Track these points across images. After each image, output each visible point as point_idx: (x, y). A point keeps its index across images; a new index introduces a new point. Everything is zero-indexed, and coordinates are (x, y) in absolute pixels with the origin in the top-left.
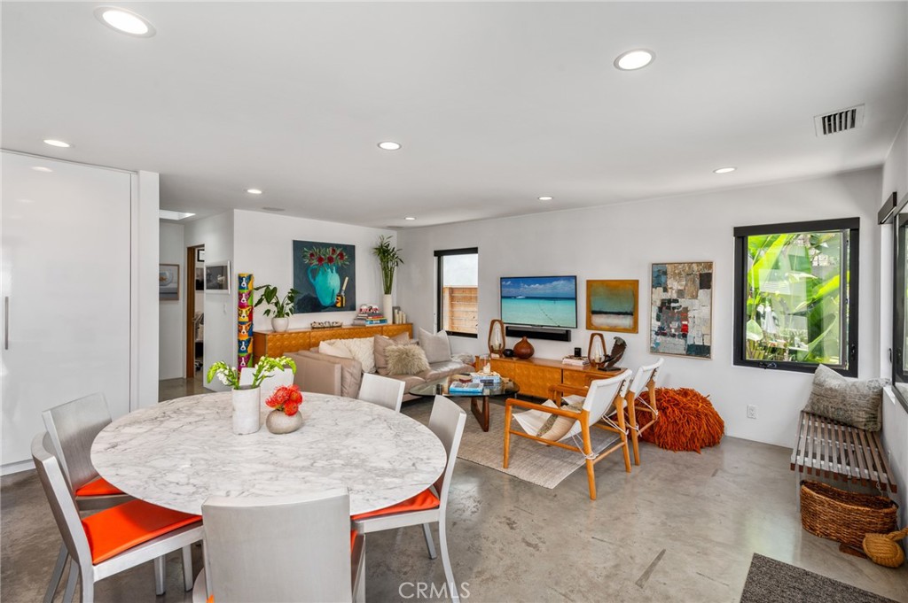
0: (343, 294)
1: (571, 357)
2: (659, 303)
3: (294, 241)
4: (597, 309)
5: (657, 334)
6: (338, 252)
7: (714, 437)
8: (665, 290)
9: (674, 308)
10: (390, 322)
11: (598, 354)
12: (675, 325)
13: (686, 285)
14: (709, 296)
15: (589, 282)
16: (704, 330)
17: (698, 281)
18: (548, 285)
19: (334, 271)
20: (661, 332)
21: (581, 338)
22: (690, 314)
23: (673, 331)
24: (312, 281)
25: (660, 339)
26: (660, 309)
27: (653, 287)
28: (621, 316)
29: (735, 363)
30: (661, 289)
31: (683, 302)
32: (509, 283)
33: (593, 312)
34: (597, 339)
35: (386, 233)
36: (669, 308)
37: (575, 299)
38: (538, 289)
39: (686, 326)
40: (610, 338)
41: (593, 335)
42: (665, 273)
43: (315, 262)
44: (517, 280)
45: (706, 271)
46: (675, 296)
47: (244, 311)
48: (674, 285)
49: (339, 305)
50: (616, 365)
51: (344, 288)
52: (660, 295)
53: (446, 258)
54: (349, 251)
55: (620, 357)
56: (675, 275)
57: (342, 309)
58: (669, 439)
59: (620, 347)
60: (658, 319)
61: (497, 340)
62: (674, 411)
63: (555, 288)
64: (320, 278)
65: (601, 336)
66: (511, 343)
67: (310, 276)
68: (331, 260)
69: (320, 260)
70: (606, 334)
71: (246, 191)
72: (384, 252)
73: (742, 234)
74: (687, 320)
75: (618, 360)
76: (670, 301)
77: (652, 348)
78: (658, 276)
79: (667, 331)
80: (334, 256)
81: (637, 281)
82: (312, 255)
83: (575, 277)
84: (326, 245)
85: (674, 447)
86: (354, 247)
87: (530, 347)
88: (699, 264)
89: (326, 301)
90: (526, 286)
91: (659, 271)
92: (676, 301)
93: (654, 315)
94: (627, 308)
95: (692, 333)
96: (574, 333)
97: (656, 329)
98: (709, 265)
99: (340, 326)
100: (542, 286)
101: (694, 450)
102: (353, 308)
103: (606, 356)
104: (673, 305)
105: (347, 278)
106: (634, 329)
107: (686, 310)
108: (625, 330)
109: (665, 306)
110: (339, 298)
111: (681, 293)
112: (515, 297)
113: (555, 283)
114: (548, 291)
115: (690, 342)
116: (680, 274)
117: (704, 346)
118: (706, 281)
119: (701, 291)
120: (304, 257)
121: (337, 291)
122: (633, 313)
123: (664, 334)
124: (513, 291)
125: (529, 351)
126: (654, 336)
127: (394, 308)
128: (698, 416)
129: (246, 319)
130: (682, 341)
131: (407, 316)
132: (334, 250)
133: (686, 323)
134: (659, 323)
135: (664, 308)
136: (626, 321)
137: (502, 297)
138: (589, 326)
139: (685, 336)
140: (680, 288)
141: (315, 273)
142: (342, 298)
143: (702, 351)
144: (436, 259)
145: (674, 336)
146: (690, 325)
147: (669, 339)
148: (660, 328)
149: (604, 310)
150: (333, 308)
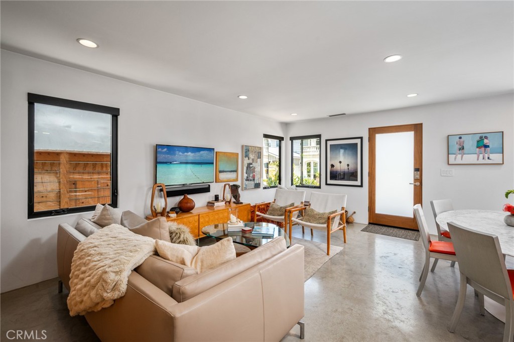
2: (246, 165)
8: (249, 159)
12: (251, 175)
13: (254, 156)
14: (260, 162)
15: (217, 153)
16: (259, 176)
17: (258, 155)
18: (198, 154)
20: (247, 180)
22: (256, 170)
23: (251, 178)
25: (247, 182)
26: (247, 168)
27: (244, 157)
28: (232, 173)
30: (247, 158)
31: (254, 165)
32: (165, 150)
33: (219, 171)
37: (213, 163)
38: (190, 156)
39: (254, 175)
42: (249, 151)
44: (172, 148)
45: (259, 151)
46: (251, 162)
48: (251, 156)
52: (246, 161)
56: (251, 152)
60: (246, 173)
61: (160, 203)
63: (201, 156)
74: (255, 172)
76: (250, 164)
77: (244, 188)
78: (246, 152)
79: (249, 178)
81: (238, 154)
83: (214, 149)
88: (258, 147)
90: (181, 153)
91: (246, 149)
92: (252, 164)
93: (245, 171)
94: (235, 169)
95: (256, 178)
96: (211, 186)
98: (260, 149)
100: (193, 154)
104: (251, 166)
106: (237, 179)
107: (255, 168)
109: (249, 167)
111: (253, 160)
112: (171, 163)
113: (202, 152)
115: (255, 182)
116: (253, 151)
117: (259, 183)
118: (260, 155)
119: (258, 159)
122: (236, 171)
123: (248, 180)
124: (169, 157)
126: (245, 182)
130: (253, 182)
134: (247, 175)
137: (156, 163)
138: (218, 180)
139: (254, 180)
140: (253, 158)
143: (258, 186)
145: (251, 180)
147: (250, 182)
148: (247, 177)
149: (225, 170)
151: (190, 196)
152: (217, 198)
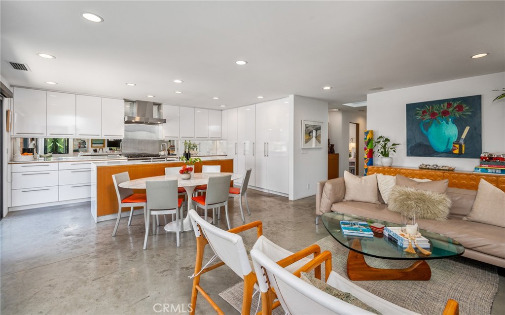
0: (462, 142)
3: (408, 105)
6: (455, 105)
19: (450, 122)
24: (425, 132)
43: (427, 117)
47: (365, 152)
49: (457, 152)
51: (463, 136)
57: (460, 155)
64: (433, 129)
67: (422, 129)
68: (445, 113)
69: (433, 115)
80: (450, 110)
82: (424, 112)
84: (441, 102)
86: (478, 96)
99: (453, 170)
105: (467, 128)
110: (457, 146)
120: (416, 114)
121: (455, 139)
129: (366, 156)
132: (449, 105)
141: (427, 126)
142: (461, 146)
150: (449, 154)
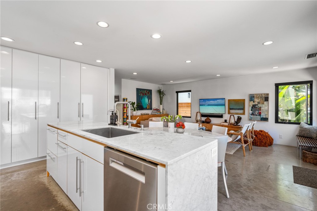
1: (224, 122)
2: (252, 106)
3: (137, 88)
4: (232, 108)
5: (251, 115)
6: (148, 92)
7: (271, 143)
8: (254, 102)
9: (257, 107)
10: (162, 113)
11: (233, 121)
12: (257, 112)
13: (260, 100)
14: (268, 104)
15: (229, 100)
16: (266, 113)
17: (264, 99)
18: (216, 101)
19: (147, 98)
20: (252, 114)
21: (226, 117)
22: (262, 109)
23: (256, 114)
24: (141, 100)
25: (252, 116)
26: (252, 108)
27: (250, 101)
29: (275, 123)
30: (252, 102)
31: (260, 105)
32: (202, 101)
33: (230, 109)
34: (232, 117)
35: (161, 86)
36: (255, 107)
37: (225, 105)
38: (212, 102)
39: (260, 112)
40: (236, 116)
41: (231, 116)
42: (254, 97)
43: (142, 95)
44: (205, 100)
45: (267, 96)
46: (257, 104)
47: (125, 109)
48: (257, 100)
49: (148, 108)
50: (239, 124)
51: (149, 103)
53: (179, 94)
54: (150, 91)
55: (240, 122)
56: (257, 97)
57: (148, 109)
58: (259, 144)
59: (239, 119)
60: (252, 110)
61: (199, 118)
62: (259, 136)
63: (218, 102)
64: (143, 100)
65: (233, 116)
66: (204, 119)
68: (146, 94)
69: (143, 94)
70: (235, 115)
71: (133, 74)
72: (160, 92)
73: (277, 86)
74: (261, 110)
75: (239, 123)
76: (255, 105)
77: (250, 119)
78: (252, 98)
79: (254, 114)
81: (245, 99)
82: (141, 93)
83: (225, 99)
84: (145, 90)
85: (260, 146)
86: (151, 90)
87: (210, 120)
88: (264, 94)
89: (145, 107)
90: (208, 101)
91: (252, 96)
92: (257, 105)
93: (250, 109)
94: (241, 107)
95: (262, 114)
96: (224, 115)
97: (251, 113)
98: (268, 94)
99: (149, 114)
100: (214, 101)
101: (266, 147)
102: (151, 109)
103: (235, 122)
104: (256, 106)
105: (150, 100)
106: (244, 114)
107: (260, 108)
108: (241, 114)
109: (254, 107)
110: (148, 106)
111: (259, 103)
112: (204, 105)
113: (218, 100)
114: (216, 103)
115: (262, 117)
116: (258, 97)
117: (266, 118)
118: (267, 99)
119: (265, 102)
120: (139, 93)
121: (147, 104)
122: (243, 109)
123: (254, 115)
124: (204, 103)
125: (210, 121)
126: (250, 115)
127: (163, 109)
128: (266, 137)
129: (126, 111)
130: (259, 117)
131: (167, 112)
133: (260, 111)
134: (252, 112)
135: (253, 107)
136: (241, 111)
137: (200, 105)
138: (229, 113)
139: (260, 115)
140: (258, 101)
141: (142, 98)
143: (266, 119)
144: (176, 94)
145: (257, 115)
146: (262, 112)
147: (255, 116)
148: (252, 113)
149: (234, 108)
150: (146, 109)
151: (210, 118)
152: (226, 121)
